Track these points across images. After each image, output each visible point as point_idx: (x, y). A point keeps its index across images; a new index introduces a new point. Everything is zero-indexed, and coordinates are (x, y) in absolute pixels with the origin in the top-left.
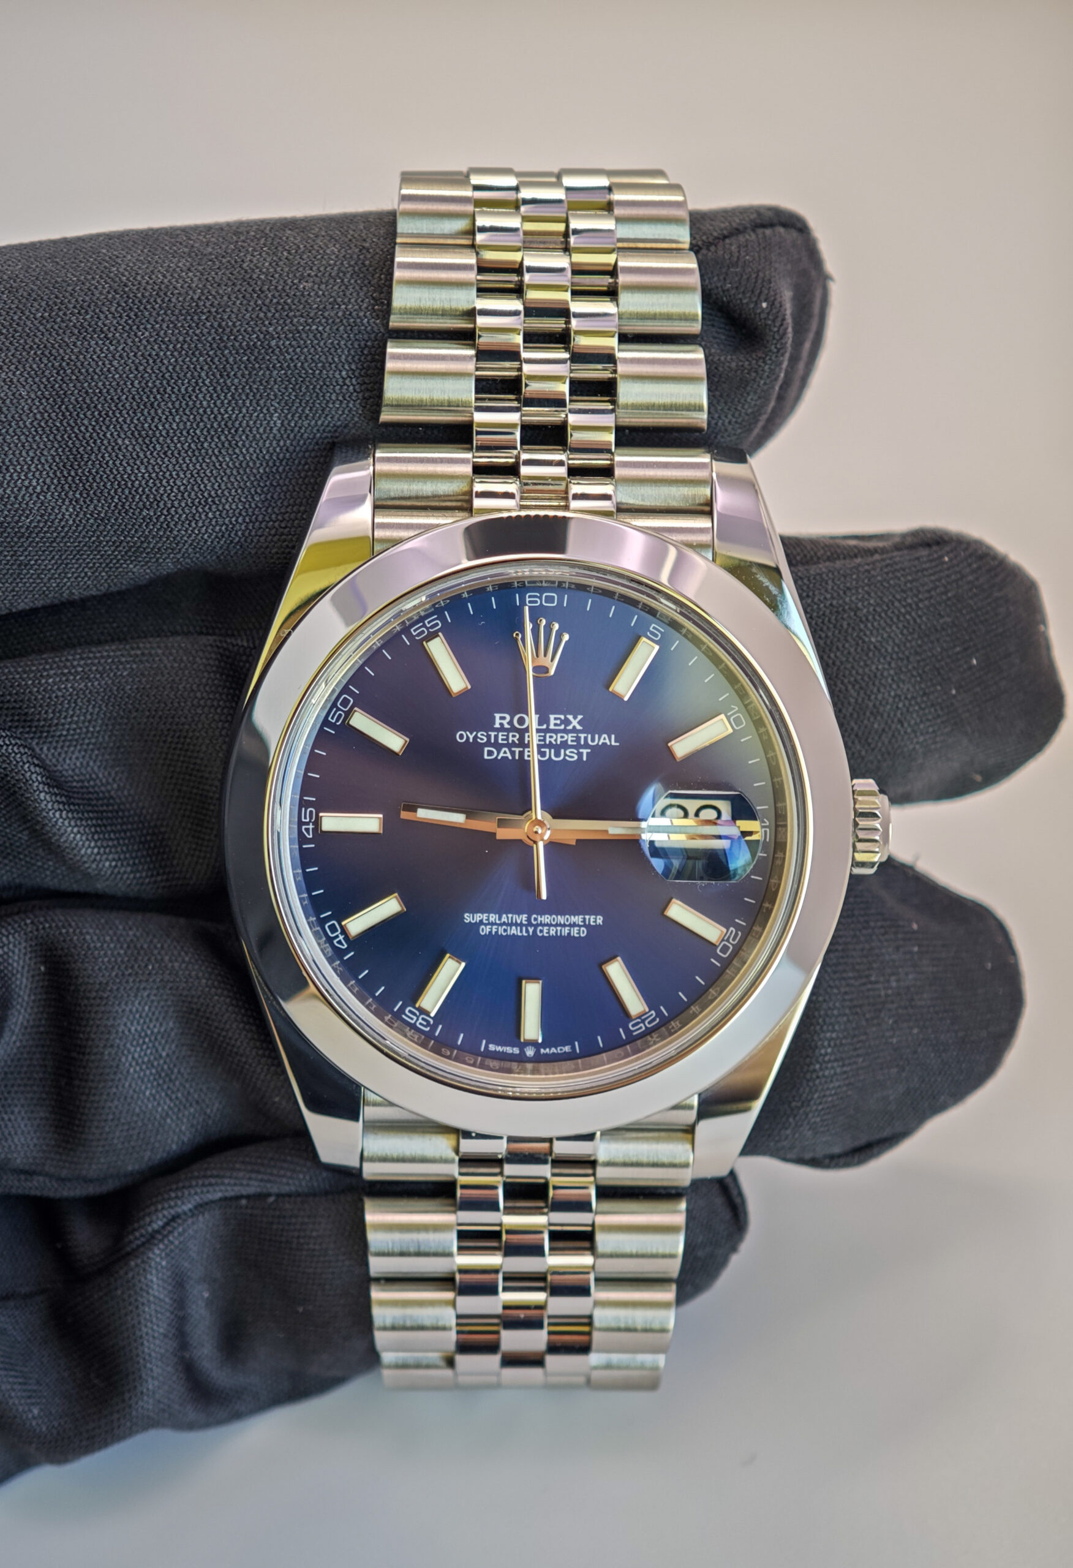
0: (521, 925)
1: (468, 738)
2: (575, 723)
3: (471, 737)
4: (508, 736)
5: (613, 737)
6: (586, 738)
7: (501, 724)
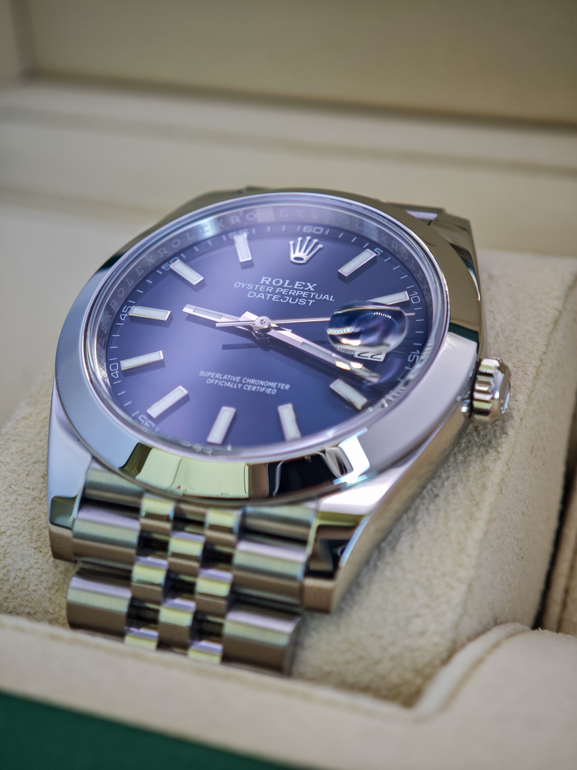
0: (235, 382)
2: (310, 287)
3: (243, 286)
4: (266, 288)
5: (332, 297)
6: (314, 295)
7: (265, 282)
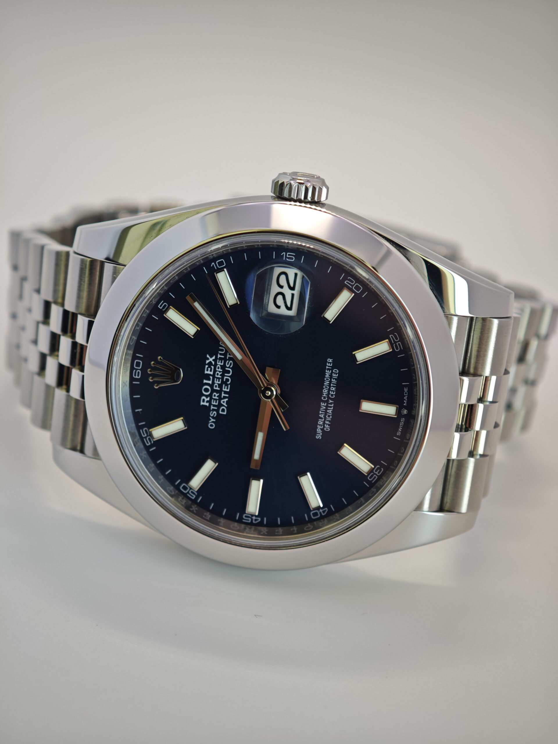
0: (327, 406)
1: (213, 422)
2: (211, 360)
3: (212, 420)
4: (214, 399)
6: (221, 354)
7: (207, 402)
